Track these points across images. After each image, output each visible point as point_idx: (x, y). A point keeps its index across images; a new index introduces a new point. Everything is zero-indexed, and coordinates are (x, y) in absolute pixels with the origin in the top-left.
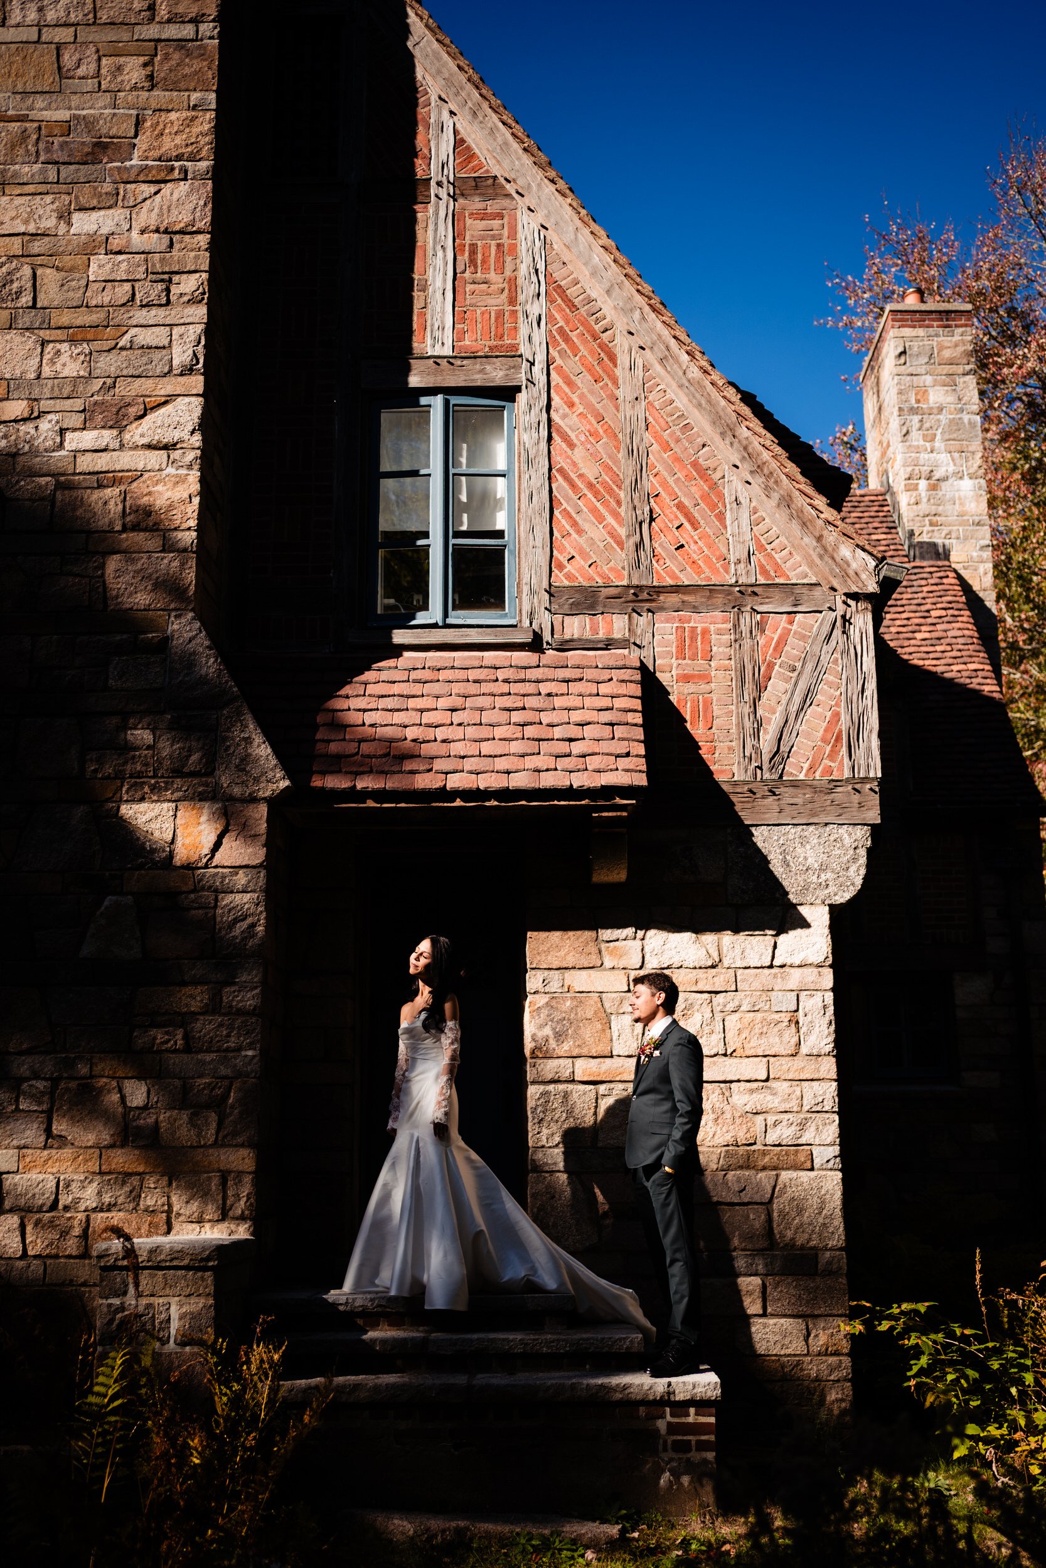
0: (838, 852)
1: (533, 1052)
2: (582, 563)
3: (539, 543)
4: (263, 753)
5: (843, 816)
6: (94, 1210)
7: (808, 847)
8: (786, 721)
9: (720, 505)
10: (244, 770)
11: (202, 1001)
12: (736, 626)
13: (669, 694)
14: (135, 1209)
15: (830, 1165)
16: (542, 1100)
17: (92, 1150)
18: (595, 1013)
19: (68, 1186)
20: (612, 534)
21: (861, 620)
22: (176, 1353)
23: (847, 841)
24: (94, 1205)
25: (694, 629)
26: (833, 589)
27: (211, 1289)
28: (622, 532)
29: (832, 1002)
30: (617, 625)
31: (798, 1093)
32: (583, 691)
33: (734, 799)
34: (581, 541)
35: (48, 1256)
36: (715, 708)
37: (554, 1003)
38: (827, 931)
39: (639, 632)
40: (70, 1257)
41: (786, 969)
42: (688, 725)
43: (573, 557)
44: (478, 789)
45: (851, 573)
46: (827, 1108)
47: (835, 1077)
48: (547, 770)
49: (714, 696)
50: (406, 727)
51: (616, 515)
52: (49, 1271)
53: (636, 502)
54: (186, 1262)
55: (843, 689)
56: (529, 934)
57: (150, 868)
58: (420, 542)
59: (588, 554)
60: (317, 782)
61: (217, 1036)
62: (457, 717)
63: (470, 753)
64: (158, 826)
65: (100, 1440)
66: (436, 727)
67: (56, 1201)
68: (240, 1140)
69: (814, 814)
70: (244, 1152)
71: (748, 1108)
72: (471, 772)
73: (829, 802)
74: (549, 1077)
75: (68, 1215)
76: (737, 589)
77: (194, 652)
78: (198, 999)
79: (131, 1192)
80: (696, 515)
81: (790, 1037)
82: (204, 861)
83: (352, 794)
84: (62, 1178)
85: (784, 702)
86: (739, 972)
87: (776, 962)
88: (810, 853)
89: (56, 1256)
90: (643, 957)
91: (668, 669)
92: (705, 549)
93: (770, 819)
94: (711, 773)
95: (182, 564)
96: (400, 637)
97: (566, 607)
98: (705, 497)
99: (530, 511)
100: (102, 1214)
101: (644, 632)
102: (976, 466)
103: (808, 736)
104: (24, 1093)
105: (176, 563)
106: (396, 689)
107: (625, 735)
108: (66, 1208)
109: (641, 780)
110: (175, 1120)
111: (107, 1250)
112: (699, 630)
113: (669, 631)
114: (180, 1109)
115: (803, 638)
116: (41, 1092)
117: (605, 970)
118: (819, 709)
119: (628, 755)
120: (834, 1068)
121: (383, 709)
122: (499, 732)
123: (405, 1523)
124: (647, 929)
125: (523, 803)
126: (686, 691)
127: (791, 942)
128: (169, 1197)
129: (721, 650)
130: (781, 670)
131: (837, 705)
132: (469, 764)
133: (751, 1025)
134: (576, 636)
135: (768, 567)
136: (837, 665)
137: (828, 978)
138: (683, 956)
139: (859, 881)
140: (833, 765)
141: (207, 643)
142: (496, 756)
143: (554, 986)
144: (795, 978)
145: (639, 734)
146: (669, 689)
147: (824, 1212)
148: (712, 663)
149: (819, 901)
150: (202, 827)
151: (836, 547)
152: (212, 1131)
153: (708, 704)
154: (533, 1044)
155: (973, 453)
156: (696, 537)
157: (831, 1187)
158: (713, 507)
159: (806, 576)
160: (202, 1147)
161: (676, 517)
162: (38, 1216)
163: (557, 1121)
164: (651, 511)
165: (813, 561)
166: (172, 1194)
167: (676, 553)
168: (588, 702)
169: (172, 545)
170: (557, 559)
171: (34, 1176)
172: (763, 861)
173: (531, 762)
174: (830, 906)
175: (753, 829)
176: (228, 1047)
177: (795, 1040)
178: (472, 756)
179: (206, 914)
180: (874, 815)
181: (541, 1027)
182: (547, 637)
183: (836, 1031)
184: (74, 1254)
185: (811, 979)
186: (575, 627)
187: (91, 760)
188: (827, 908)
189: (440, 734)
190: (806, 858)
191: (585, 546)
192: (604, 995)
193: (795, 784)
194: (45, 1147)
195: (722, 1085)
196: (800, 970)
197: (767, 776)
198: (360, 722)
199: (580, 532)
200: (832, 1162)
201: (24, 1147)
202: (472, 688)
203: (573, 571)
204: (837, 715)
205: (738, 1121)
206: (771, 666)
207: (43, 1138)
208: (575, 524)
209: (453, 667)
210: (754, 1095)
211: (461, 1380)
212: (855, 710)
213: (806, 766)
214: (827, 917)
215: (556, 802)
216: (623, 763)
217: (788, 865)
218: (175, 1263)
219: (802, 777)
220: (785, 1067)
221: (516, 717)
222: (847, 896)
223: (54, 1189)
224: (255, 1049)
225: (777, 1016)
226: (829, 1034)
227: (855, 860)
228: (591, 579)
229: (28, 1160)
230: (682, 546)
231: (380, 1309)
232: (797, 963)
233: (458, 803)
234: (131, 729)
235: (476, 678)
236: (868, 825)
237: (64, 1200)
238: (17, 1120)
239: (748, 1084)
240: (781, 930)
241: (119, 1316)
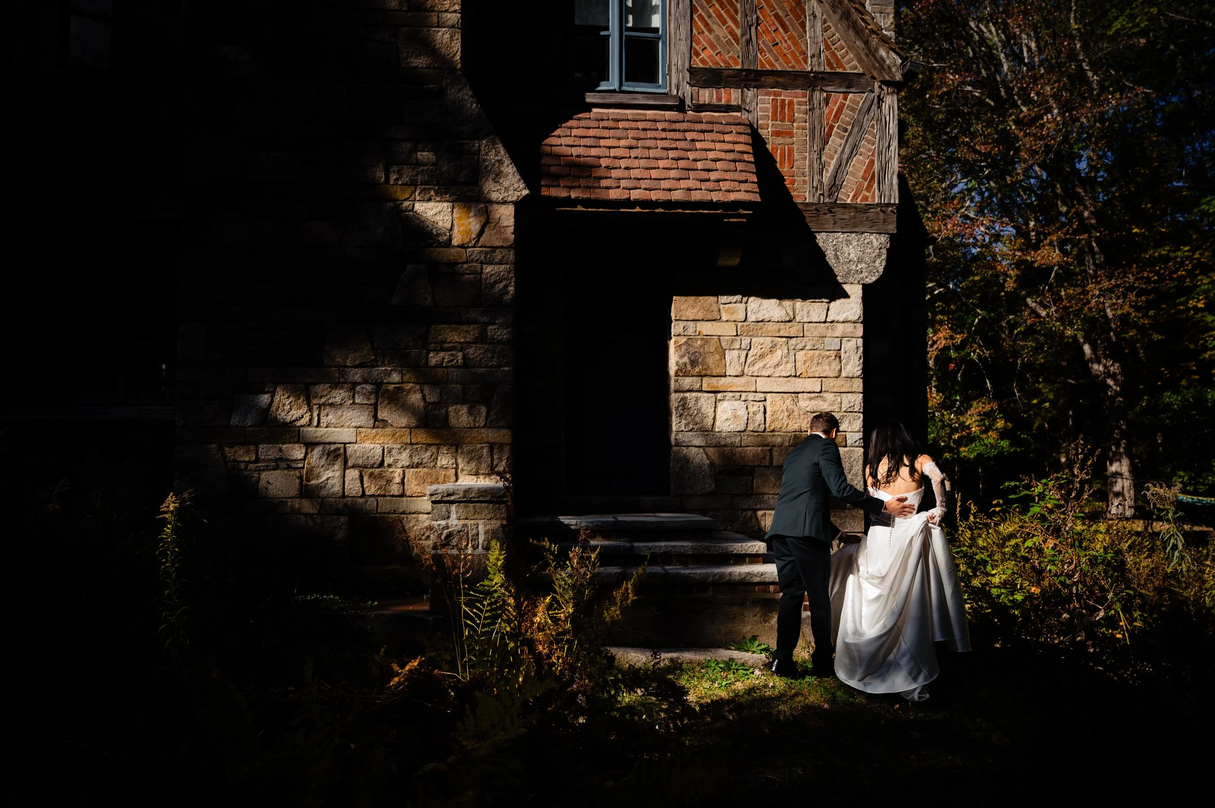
0: (869, 251)
1: (676, 373)
2: (712, 52)
3: (683, 37)
4: (510, 171)
5: (874, 227)
6: (408, 467)
7: (851, 247)
8: (840, 165)
9: (802, 16)
10: (498, 182)
11: (474, 335)
12: (811, 99)
13: (766, 143)
14: (434, 466)
15: (857, 444)
16: (682, 402)
17: (405, 429)
18: (716, 348)
19: (390, 452)
20: (732, 33)
21: (890, 100)
22: (483, 554)
23: (875, 244)
24: (408, 464)
25: (783, 101)
26: (873, 78)
27: (505, 515)
28: (738, 32)
29: (861, 345)
30: (734, 96)
31: (839, 400)
32: (715, 138)
33: (806, 214)
34: (711, 37)
35: (378, 496)
36: (795, 154)
37: (690, 342)
38: (860, 300)
39: (748, 101)
40: (393, 496)
41: (835, 324)
42: (778, 165)
43: (705, 48)
44: (651, 200)
45: (885, 67)
46: (856, 410)
47: (862, 391)
48: (696, 189)
49: (795, 147)
50: (600, 158)
51: (734, 20)
52: (380, 504)
53: (747, 11)
54: (488, 498)
55: (876, 145)
56: (674, 298)
57: (436, 247)
58: (603, 33)
59: (715, 46)
60: (545, 192)
61: (484, 357)
62: (634, 153)
63: (645, 177)
64: (441, 218)
65: (489, 608)
66: (620, 159)
67: (383, 461)
68: (501, 424)
69: (855, 227)
70: (504, 431)
71: (808, 409)
72: (646, 189)
73: (865, 219)
74: (687, 388)
75: (391, 470)
76: (812, 75)
77: (462, 99)
78: (472, 333)
79: (431, 456)
80: (787, 23)
81: (835, 365)
82: (473, 242)
83: (568, 201)
84: (386, 447)
85: (839, 152)
86: (806, 325)
87: (829, 319)
88: (852, 251)
89: (384, 496)
90: (746, 315)
91: (766, 127)
92: (792, 46)
93: (826, 228)
94: (791, 197)
95: (452, 37)
96: (590, 98)
97: (701, 82)
98: (793, 10)
99: (677, 15)
100: (413, 470)
101: (751, 101)
102: (889, 23)
103: (853, 175)
104: (358, 392)
105: (447, 36)
106: (591, 132)
107: (744, 169)
108: (389, 466)
109: (757, 198)
110: (459, 411)
111: (436, 490)
112: (787, 101)
113: (767, 102)
114: (462, 404)
115: (853, 110)
116: (369, 392)
117: (722, 322)
118: (861, 158)
119: (746, 181)
120: (861, 386)
121: (584, 146)
122: (661, 164)
123: (639, 655)
124: (749, 296)
125: (680, 211)
126: (777, 142)
127: (837, 305)
128: (456, 459)
129: (800, 115)
130: (838, 131)
131: (873, 155)
132: (644, 184)
133: (812, 358)
134: (707, 102)
135: (832, 61)
136: (874, 129)
137: (860, 330)
138: (771, 314)
139: (881, 269)
140: (868, 194)
141: (471, 93)
142: (661, 179)
143: (690, 331)
144: (840, 329)
145: (753, 168)
146: (766, 140)
147: (852, 472)
148: (795, 125)
149: (856, 282)
150: (471, 220)
151: (877, 50)
152: (483, 417)
153: (791, 151)
154: (677, 368)
155: (888, 14)
156: (786, 38)
157: (856, 457)
158: (798, 17)
159: (856, 68)
160: (476, 428)
161: (774, 24)
162: (371, 470)
163: (691, 416)
164: (758, 18)
165: (861, 58)
166: (458, 458)
167: (773, 49)
168: (718, 146)
169: (444, 22)
170: (695, 48)
171: (368, 445)
172: (822, 254)
173: (684, 184)
174: (863, 284)
175: (817, 235)
176: (492, 365)
177: (838, 368)
178: (646, 179)
179: (476, 278)
180: (892, 228)
181: (682, 357)
182: (688, 102)
183: (864, 363)
184: (396, 494)
185: (850, 330)
186: (706, 96)
187: (394, 172)
188: (861, 286)
189: (623, 163)
190: (849, 254)
191: (713, 40)
192: (721, 338)
193: (845, 206)
194: (374, 427)
195: (793, 395)
196: (843, 325)
197: (827, 200)
198: (570, 154)
199: (710, 30)
200: (858, 442)
201: (360, 427)
202: (642, 134)
203: (705, 58)
204: (872, 162)
205: (802, 417)
206: (831, 128)
207: (372, 422)
208: (707, 25)
209: (628, 120)
210: (812, 401)
211: (658, 569)
212: (883, 159)
213: (852, 195)
214: (861, 292)
215: (701, 211)
216: (744, 187)
217: (838, 258)
218: (481, 499)
219: (849, 201)
220: (832, 384)
221: (672, 154)
222: (874, 279)
223: (381, 454)
224: (509, 366)
225: (828, 353)
226: (859, 365)
227: (879, 256)
228: (718, 63)
229: (363, 435)
230: (777, 44)
231: (597, 528)
232: (842, 320)
233: (638, 209)
234: (420, 151)
235: (644, 127)
236: (888, 234)
237: (388, 461)
238: (354, 410)
239: (809, 395)
240: (832, 299)
241: (445, 532)
